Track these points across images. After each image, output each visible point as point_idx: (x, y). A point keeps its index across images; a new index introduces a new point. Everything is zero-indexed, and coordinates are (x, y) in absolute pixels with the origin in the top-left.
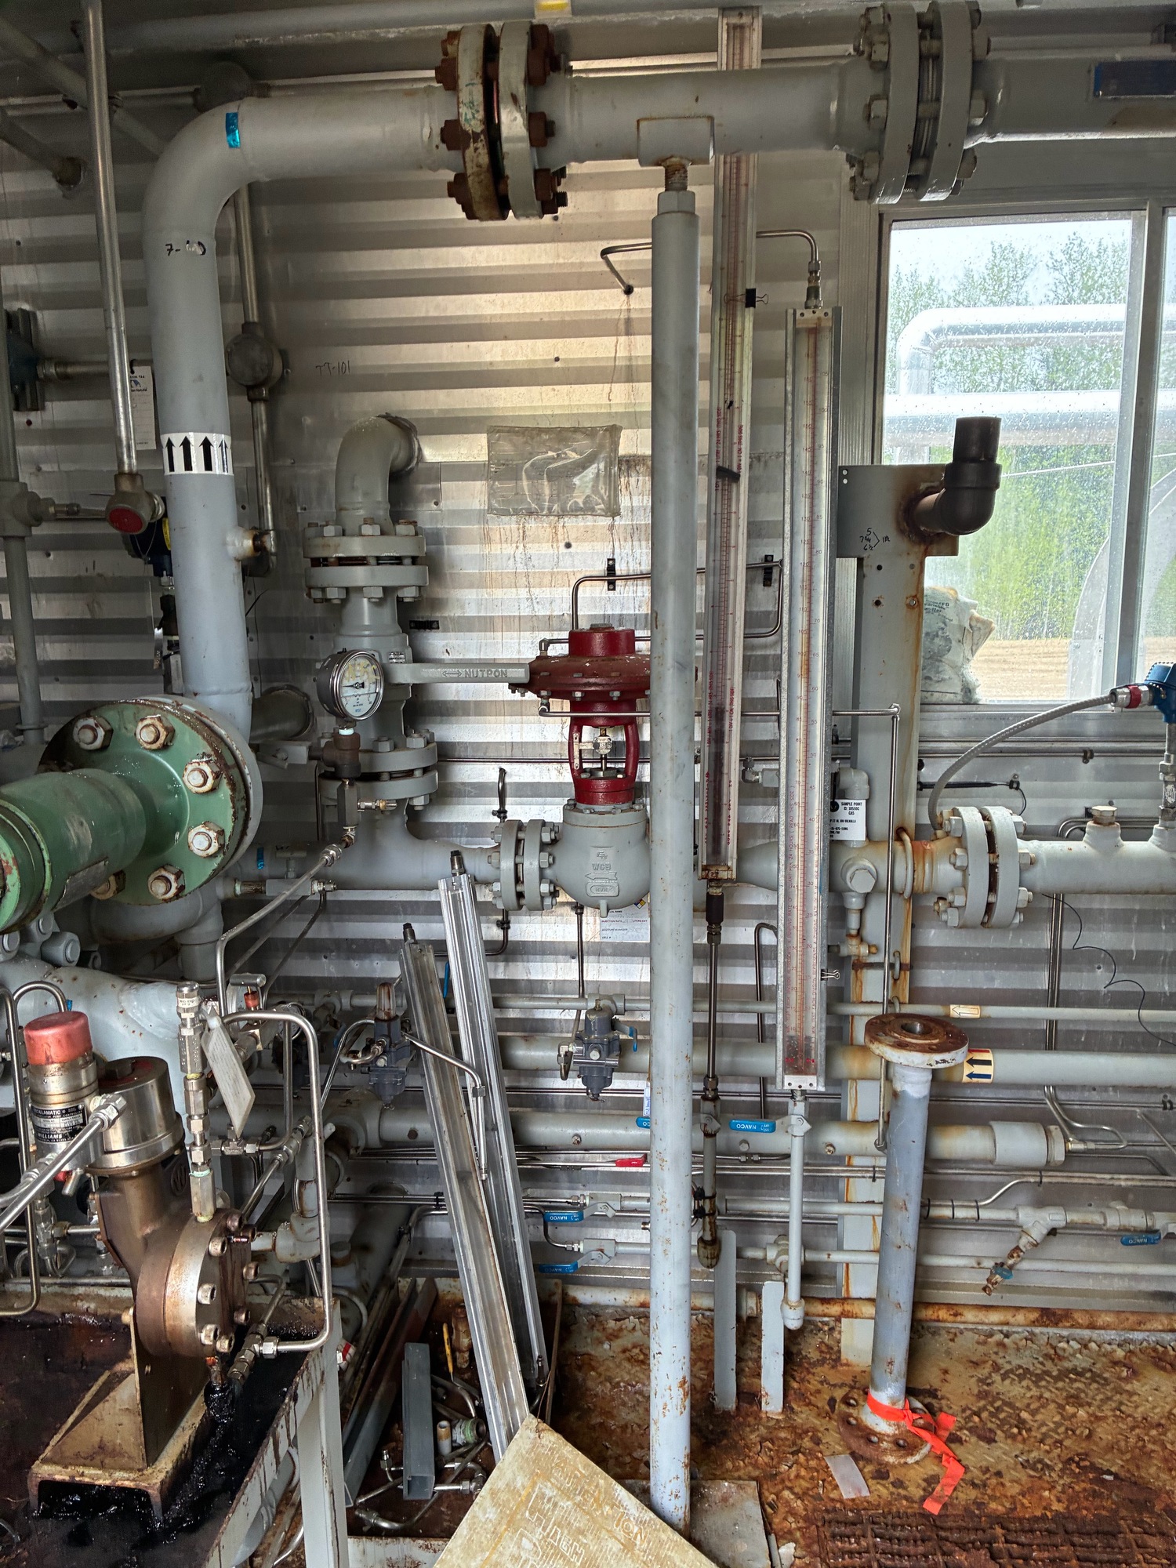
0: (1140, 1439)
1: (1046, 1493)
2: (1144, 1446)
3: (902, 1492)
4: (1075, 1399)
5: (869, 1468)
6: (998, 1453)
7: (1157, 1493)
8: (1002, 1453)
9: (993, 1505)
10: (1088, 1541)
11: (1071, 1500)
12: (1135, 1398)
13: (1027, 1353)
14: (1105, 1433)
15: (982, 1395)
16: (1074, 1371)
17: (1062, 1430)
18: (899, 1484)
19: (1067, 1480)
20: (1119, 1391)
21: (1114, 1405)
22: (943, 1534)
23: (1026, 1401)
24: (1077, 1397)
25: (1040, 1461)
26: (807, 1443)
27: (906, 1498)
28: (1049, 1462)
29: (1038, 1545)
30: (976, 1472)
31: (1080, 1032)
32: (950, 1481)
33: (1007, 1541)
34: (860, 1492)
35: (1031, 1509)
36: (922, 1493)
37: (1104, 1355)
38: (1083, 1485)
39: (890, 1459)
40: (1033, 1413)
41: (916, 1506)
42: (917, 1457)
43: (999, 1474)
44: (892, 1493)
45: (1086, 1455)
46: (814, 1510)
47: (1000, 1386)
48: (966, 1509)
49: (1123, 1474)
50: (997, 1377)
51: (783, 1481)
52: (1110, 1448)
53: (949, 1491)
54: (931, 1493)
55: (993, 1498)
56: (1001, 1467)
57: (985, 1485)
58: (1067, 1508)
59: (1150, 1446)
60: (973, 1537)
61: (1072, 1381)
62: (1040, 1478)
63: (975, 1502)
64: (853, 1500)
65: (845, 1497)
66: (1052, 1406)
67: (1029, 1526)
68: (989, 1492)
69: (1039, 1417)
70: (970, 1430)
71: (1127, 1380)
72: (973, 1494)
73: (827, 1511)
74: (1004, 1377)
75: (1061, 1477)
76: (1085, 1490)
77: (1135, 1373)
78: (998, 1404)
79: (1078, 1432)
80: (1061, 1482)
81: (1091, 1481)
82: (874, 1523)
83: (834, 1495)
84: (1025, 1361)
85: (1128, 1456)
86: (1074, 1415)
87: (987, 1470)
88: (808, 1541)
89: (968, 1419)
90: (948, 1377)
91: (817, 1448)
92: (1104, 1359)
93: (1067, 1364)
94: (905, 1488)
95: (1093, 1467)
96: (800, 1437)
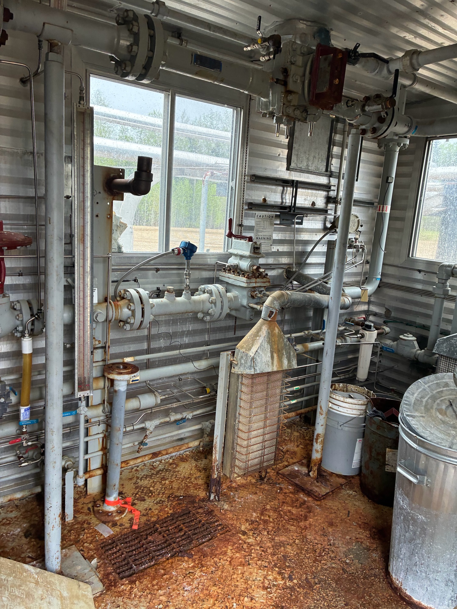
0: (185, 483)
1: (166, 509)
2: (187, 485)
3: (123, 527)
4: (163, 479)
5: (110, 524)
6: (148, 503)
7: (196, 497)
8: (149, 503)
9: (153, 519)
10: (183, 518)
11: (174, 508)
12: (179, 472)
13: (145, 470)
14: (175, 485)
15: (136, 488)
16: (160, 470)
17: (163, 489)
18: (121, 525)
19: (170, 503)
20: (174, 472)
21: (175, 476)
22: (141, 534)
23: (150, 485)
24: (164, 478)
25: (161, 500)
26: (85, 526)
27: (125, 528)
28: (163, 500)
29: (170, 525)
30: (144, 511)
31: (156, 361)
32: (137, 517)
33: (161, 528)
34: (110, 533)
35: (163, 515)
36: (129, 525)
37: (167, 463)
38: (175, 503)
39: (117, 518)
40: (153, 487)
41: (129, 529)
42: (125, 514)
43: (150, 509)
44: (120, 529)
45: (172, 494)
46: (97, 546)
47: (141, 483)
48: (145, 524)
49: (184, 495)
50: (139, 481)
51: (82, 541)
52: (178, 489)
53: (138, 520)
54: (133, 523)
55: (151, 517)
56: (150, 507)
57: (148, 514)
58: (173, 511)
59: (189, 484)
60: (150, 531)
61: (161, 473)
62: (163, 505)
63: (147, 520)
64: (109, 536)
65: (106, 537)
66: (158, 483)
67: (165, 521)
68: (150, 515)
69: (155, 488)
70: (137, 499)
71: (175, 468)
72: (145, 518)
73: (102, 544)
74: (141, 480)
75: (168, 503)
76: (176, 504)
77: (177, 465)
78: (142, 488)
79: (168, 488)
80: (169, 504)
81: (177, 500)
82: (119, 540)
83: (102, 537)
84: (145, 473)
85: (184, 490)
86: (165, 483)
87: (146, 509)
88: (100, 556)
89: (135, 496)
90: (124, 486)
91: (89, 526)
92: (167, 464)
93: (158, 469)
94: (124, 525)
95: (176, 496)
96: (82, 524)
